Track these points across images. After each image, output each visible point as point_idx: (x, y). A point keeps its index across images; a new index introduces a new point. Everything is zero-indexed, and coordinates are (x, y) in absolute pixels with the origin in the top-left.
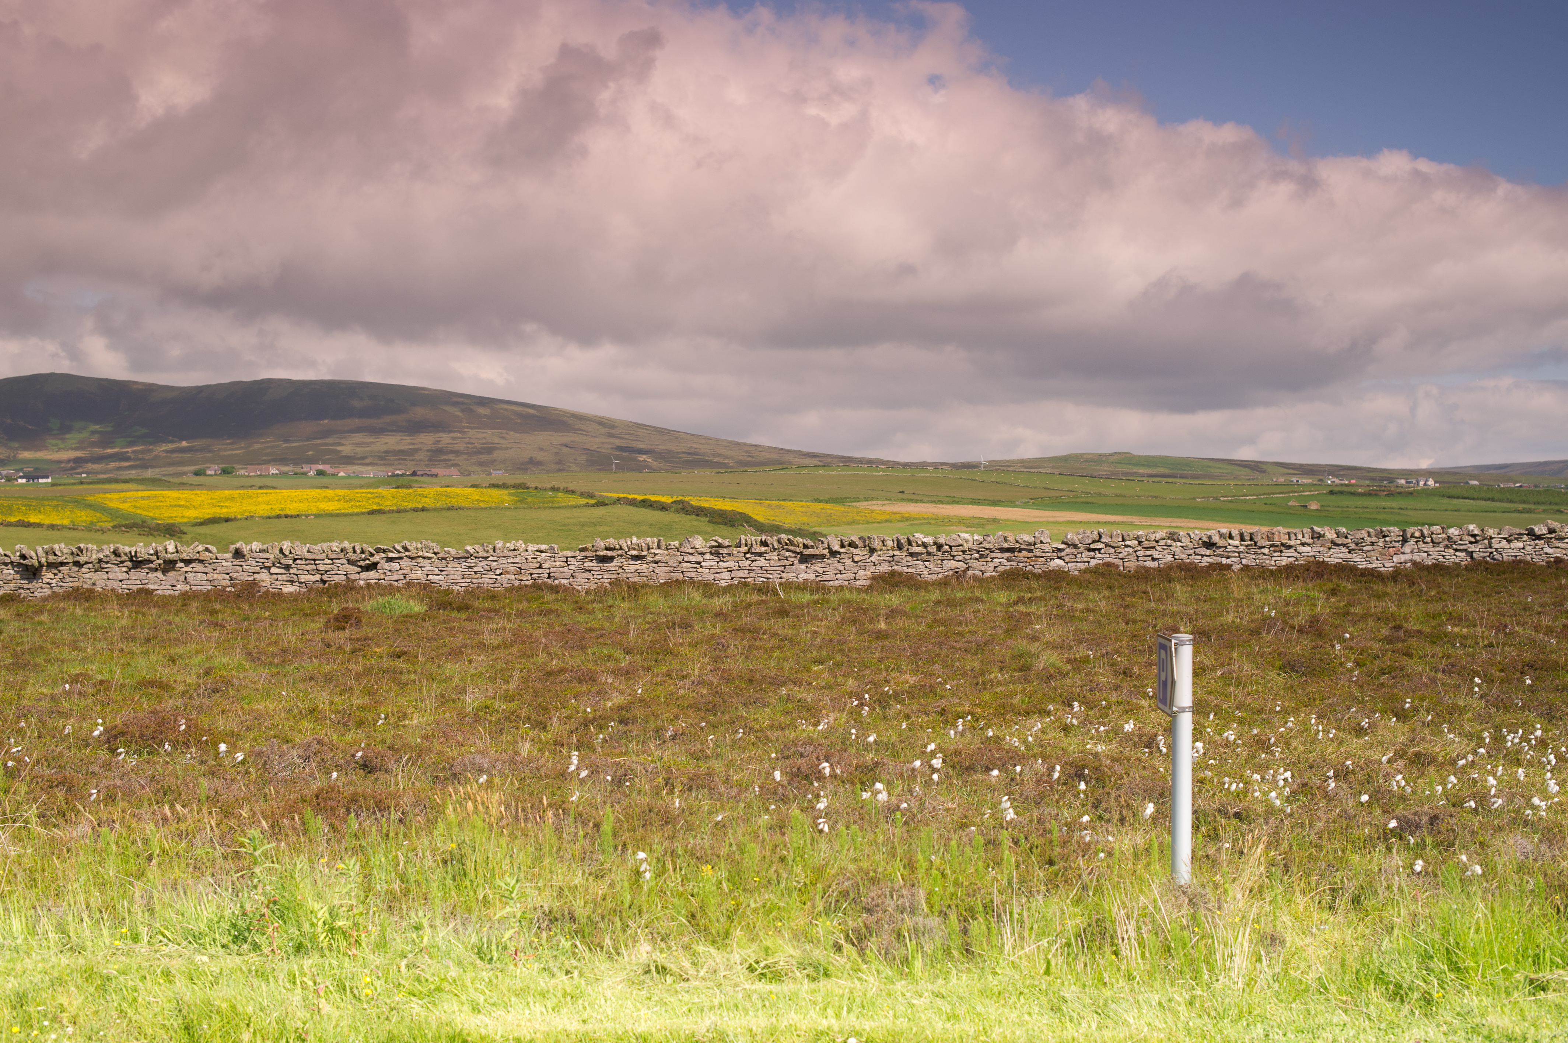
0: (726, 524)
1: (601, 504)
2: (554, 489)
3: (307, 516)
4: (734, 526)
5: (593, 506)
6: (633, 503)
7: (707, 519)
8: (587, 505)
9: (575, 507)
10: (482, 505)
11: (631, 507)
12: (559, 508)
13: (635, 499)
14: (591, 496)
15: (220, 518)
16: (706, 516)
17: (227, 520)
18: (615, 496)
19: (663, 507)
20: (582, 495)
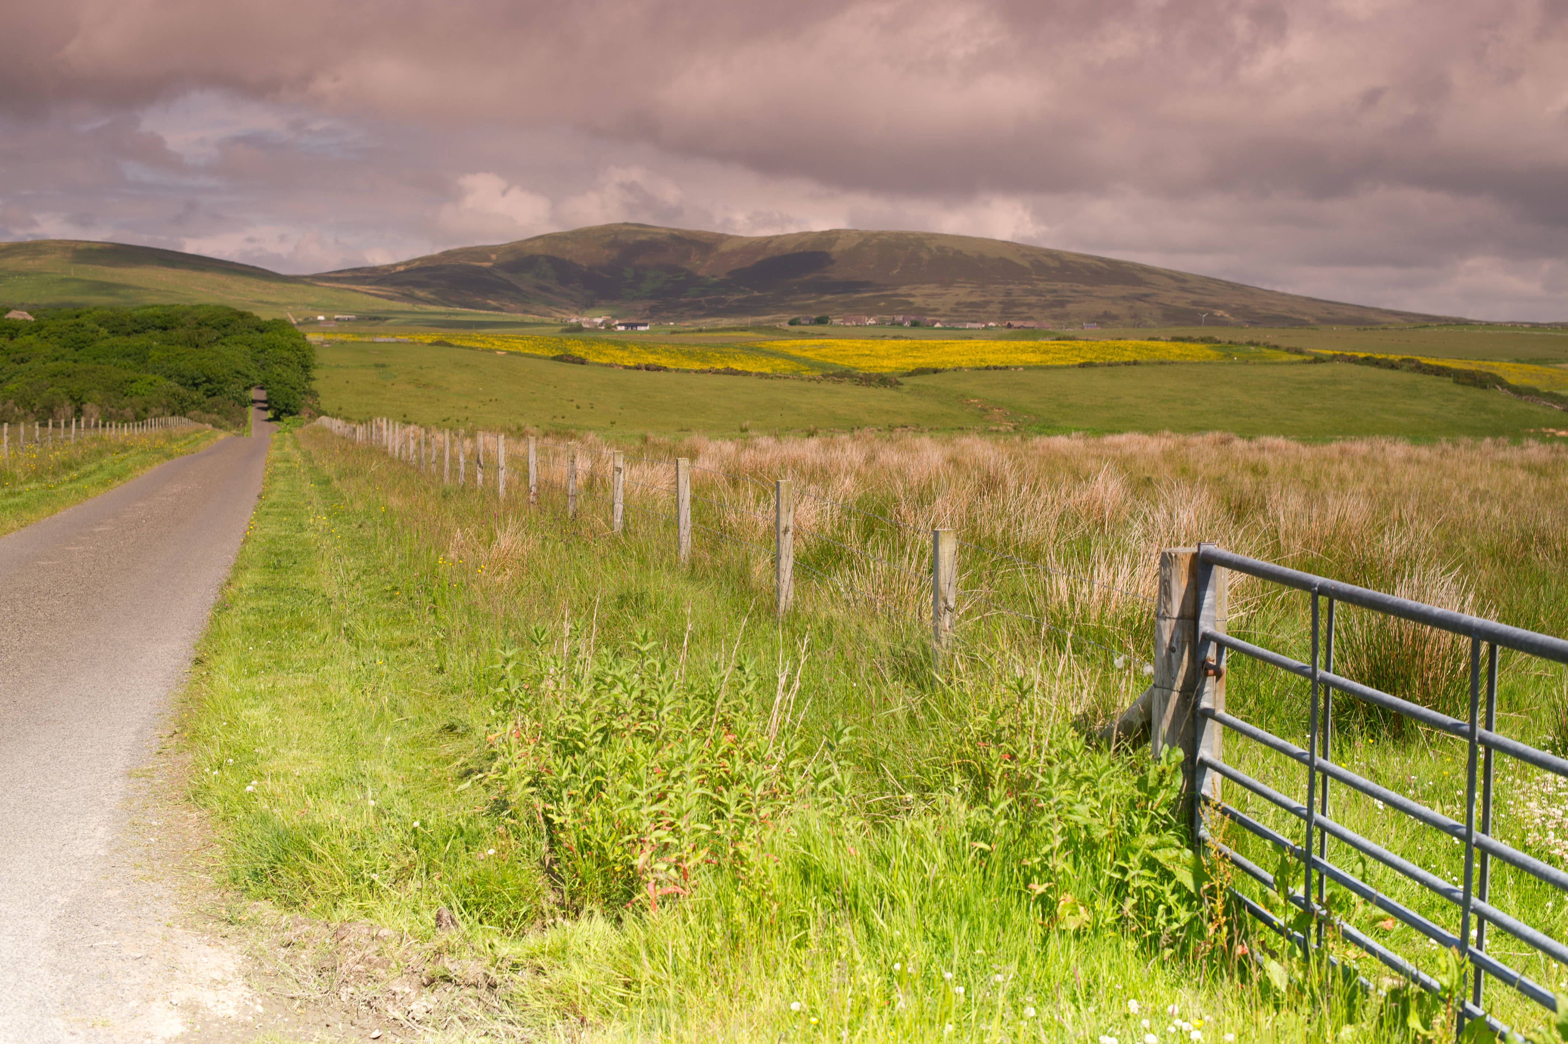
0: (1475, 385)
1: (1318, 360)
2: (1251, 343)
3: (1016, 368)
4: (1485, 387)
5: (1310, 362)
6: (1353, 360)
7: (1451, 379)
8: (1305, 362)
9: (1292, 363)
10: (1188, 359)
11: (1353, 365)
12: (1276, 364)
13: (1354, 356)
14: (1299, 352)
15: (928, 369)
16: (1449, 375)
17: (936, 371)
18: (1330, 353)
19: (1392, 366)
20: (1288, 350)
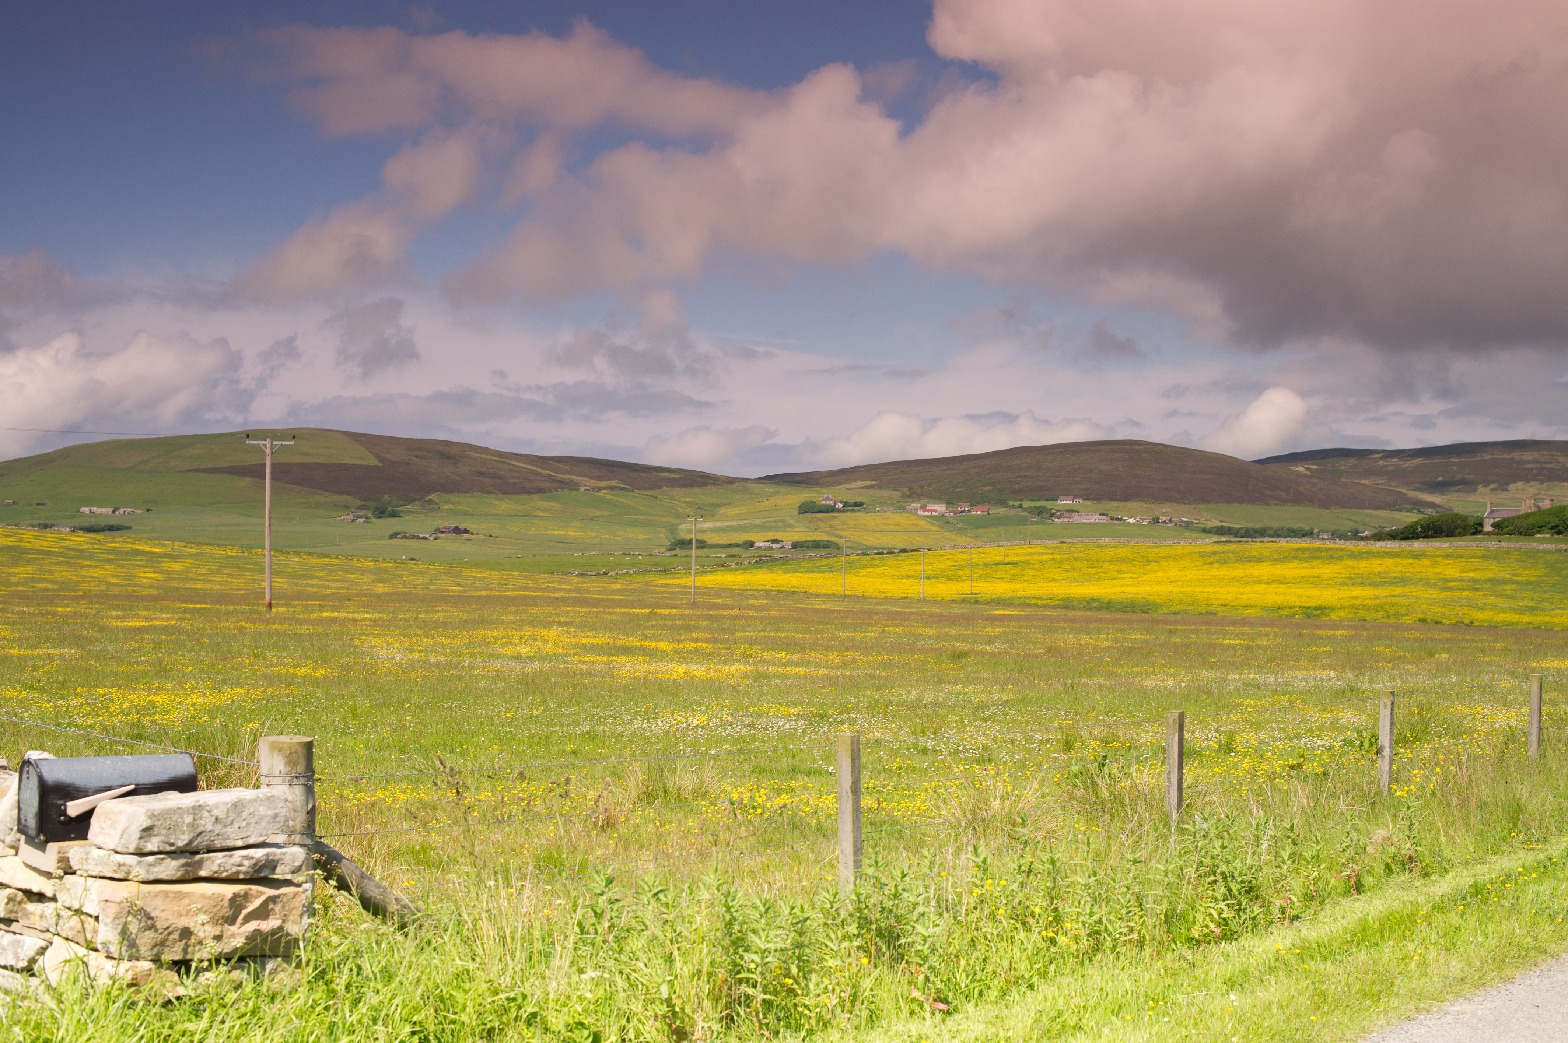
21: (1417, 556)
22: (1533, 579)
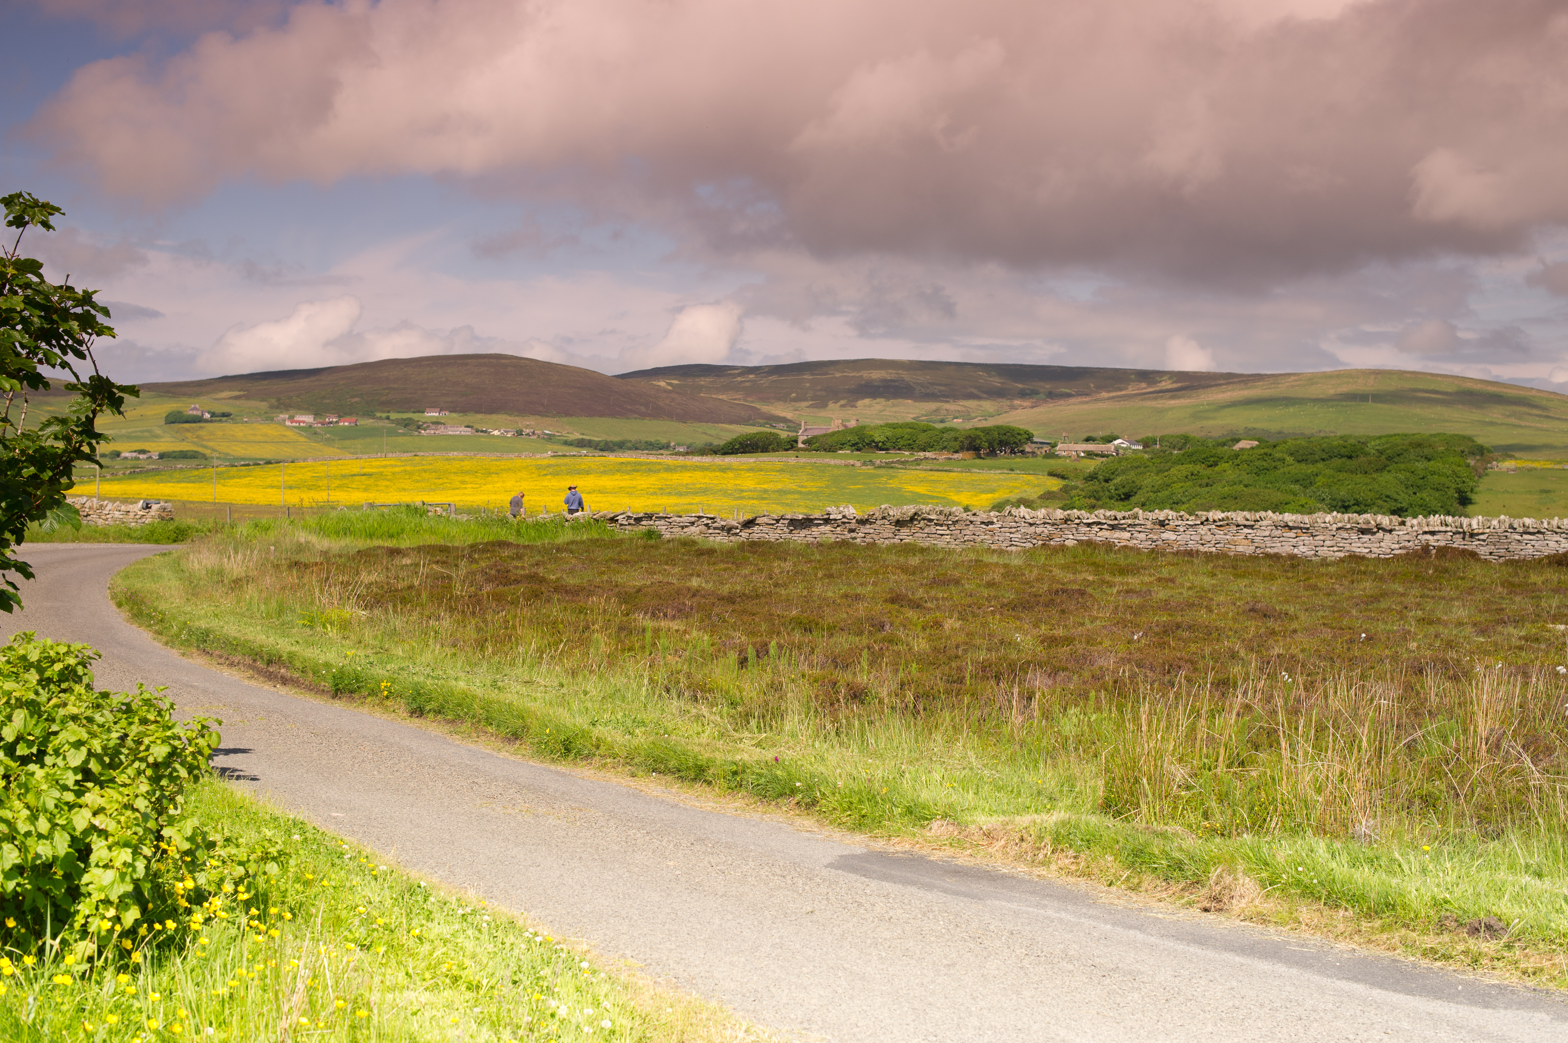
21: (724, 470)
22: (814, 489)
